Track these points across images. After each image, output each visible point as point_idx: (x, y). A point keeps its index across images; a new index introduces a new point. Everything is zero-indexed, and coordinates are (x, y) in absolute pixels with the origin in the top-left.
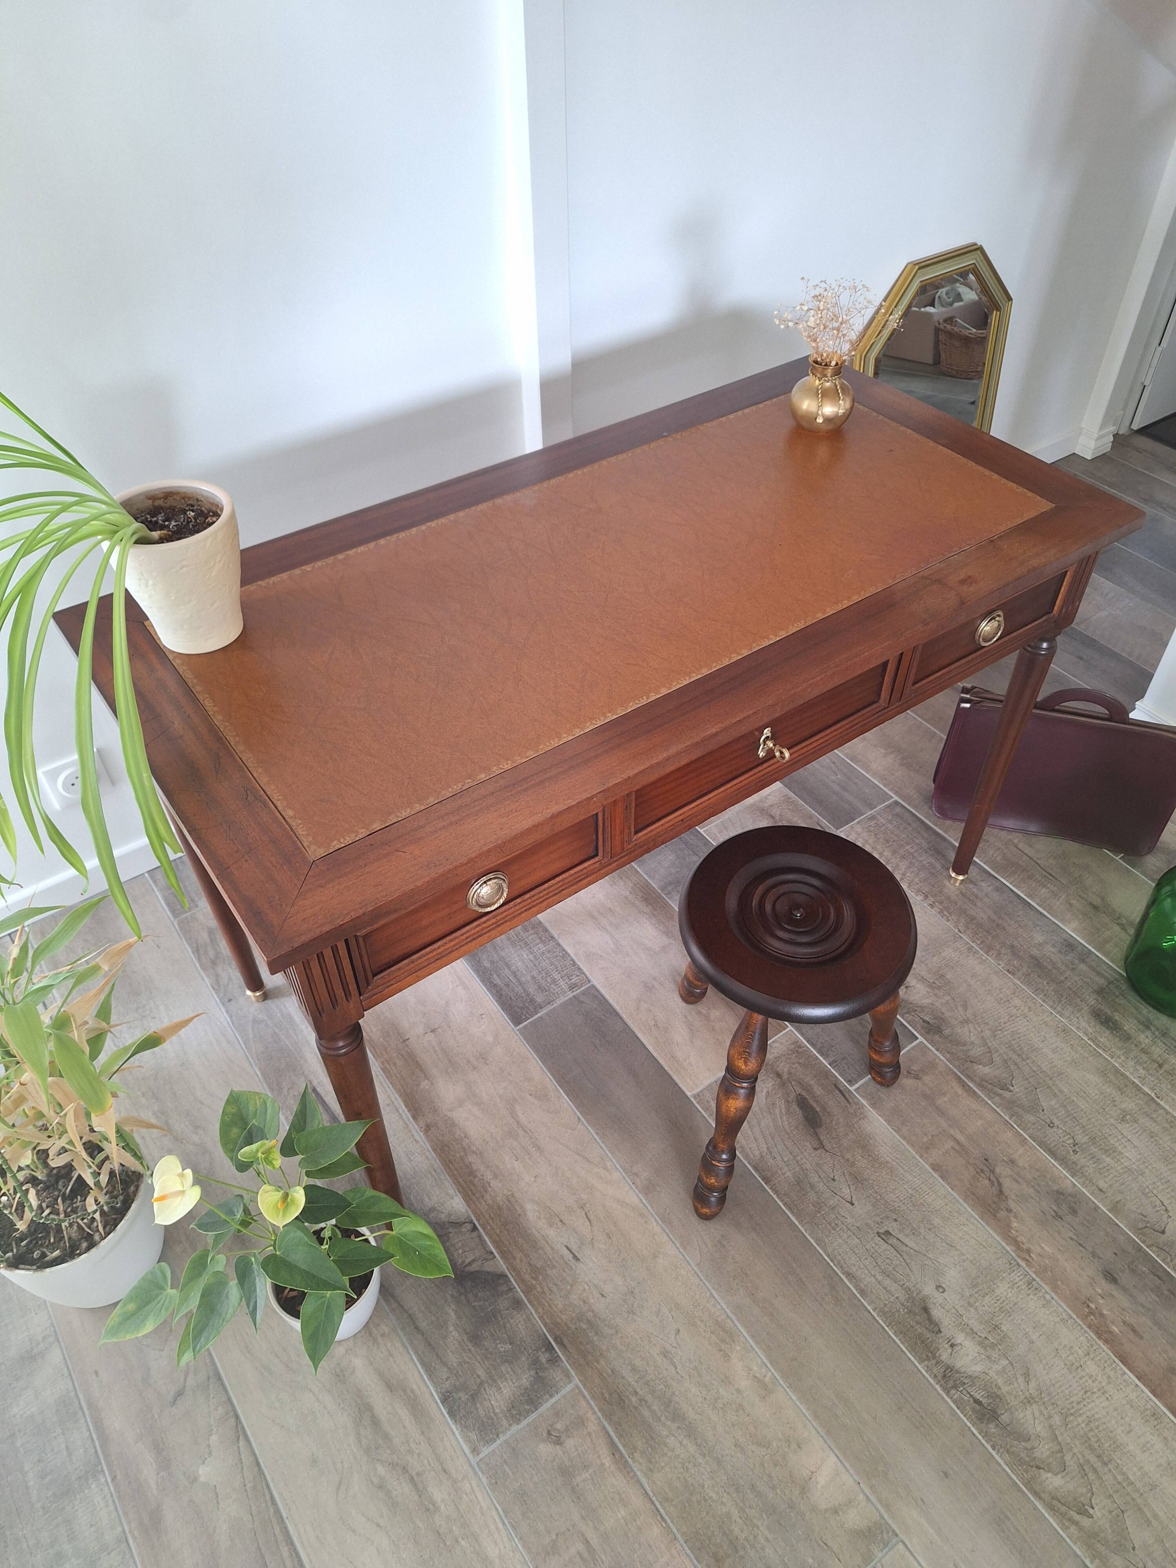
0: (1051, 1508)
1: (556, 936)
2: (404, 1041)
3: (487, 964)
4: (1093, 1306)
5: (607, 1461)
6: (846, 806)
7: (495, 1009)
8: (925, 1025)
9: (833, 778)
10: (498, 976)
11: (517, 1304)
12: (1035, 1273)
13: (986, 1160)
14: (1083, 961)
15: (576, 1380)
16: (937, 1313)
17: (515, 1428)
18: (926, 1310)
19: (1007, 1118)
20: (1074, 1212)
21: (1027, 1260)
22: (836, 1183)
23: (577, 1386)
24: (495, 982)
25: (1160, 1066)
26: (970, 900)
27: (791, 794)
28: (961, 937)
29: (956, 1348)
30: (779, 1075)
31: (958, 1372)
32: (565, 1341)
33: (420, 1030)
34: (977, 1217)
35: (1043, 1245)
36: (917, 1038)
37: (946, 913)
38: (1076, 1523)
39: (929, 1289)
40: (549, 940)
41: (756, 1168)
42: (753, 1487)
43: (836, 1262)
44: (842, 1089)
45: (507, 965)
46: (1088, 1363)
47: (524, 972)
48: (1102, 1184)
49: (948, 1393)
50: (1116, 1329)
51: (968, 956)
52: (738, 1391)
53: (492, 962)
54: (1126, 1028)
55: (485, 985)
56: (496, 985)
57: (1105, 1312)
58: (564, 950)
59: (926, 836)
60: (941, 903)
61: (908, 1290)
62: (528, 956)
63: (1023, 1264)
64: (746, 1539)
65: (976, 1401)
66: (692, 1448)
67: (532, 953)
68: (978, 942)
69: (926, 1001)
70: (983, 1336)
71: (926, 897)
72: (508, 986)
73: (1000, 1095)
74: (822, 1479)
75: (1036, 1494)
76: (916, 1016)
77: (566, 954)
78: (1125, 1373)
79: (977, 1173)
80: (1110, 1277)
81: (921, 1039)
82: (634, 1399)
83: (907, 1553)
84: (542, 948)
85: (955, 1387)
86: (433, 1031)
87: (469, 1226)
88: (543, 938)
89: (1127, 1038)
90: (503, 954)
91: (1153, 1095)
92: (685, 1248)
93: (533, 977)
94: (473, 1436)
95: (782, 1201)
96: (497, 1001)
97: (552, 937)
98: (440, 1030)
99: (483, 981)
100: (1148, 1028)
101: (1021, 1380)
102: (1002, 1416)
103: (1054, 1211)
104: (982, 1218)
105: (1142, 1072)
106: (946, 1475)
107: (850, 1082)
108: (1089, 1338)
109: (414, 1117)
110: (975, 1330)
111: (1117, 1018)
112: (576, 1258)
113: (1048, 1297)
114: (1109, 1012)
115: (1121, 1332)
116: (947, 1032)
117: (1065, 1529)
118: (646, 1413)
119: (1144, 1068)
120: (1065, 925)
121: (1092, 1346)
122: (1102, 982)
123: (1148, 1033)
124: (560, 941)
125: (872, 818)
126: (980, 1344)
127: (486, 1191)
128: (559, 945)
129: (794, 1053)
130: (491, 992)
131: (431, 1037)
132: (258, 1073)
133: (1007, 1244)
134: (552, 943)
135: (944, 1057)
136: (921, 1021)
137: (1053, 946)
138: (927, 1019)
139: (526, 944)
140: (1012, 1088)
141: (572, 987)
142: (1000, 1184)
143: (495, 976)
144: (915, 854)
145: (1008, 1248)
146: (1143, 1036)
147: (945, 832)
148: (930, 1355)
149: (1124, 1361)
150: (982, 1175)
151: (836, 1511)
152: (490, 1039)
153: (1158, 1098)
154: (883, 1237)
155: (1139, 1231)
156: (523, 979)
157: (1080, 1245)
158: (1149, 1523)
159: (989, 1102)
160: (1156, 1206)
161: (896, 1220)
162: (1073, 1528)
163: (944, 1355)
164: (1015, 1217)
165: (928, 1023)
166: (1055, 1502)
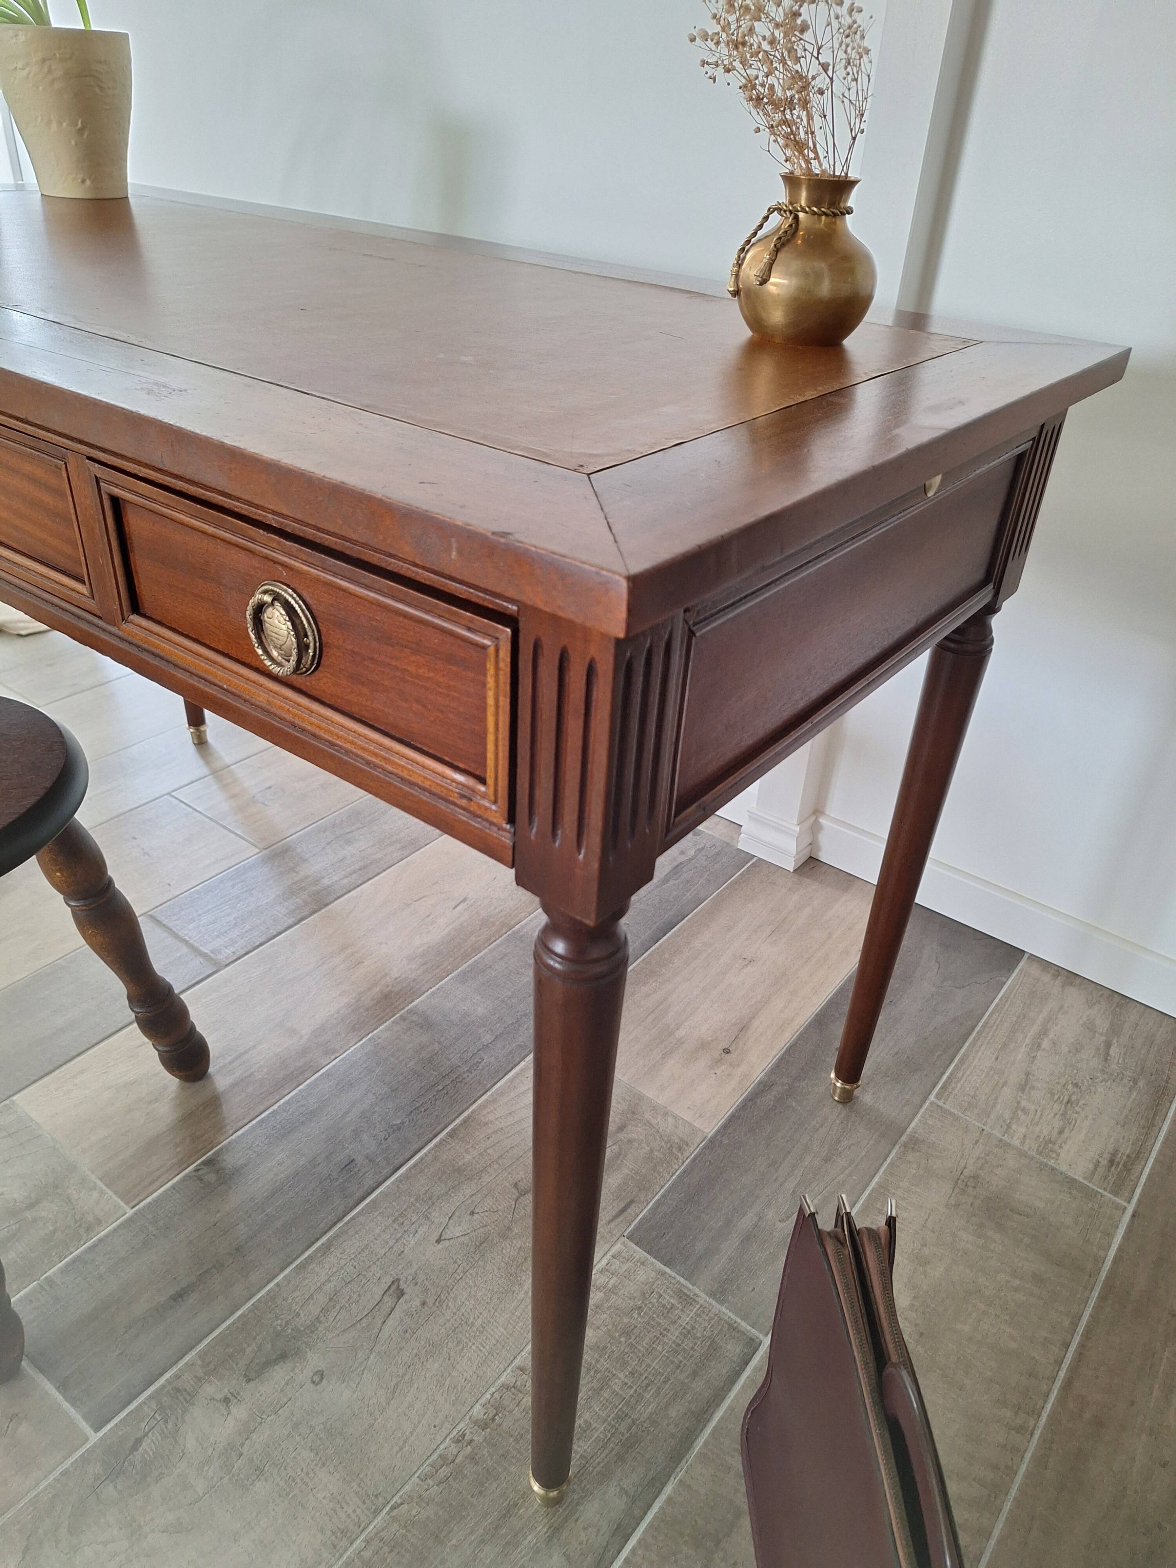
3: (250, 874)
6: (699, 1247)
9: (770, 1214)
24: (221, 885)
26: (497, 1528)
28: (377, 1512)
30: (31, 1206)
36: (97, 1429)
37: (444, 1472)
45: (250, 890)
47: (238, 906)
51: (322, 1530)
53: (254, 877)
58: (280, 933)
59: (673, 1413)
60: (472, 1458)
62: (266, 903)
67: (271, 906)
69: (191, 1443)
71: (484, 1426)
76: (153, 1423)
77: (272, 936)
81: (94, 1437)
84: (282, 914)
86: (146, 853)
88: (298, 912)
90: (269, 883)
98: (147, 858)
116: (109, 1491)
125: (687, 1300)
129: (76, 1222)
131: (137, 854)
135: (45, 1489)
136: (140, 1434)
138: (144, 1445)
139: (287, 899)
144: (606, 1394)
147: (700, 1453)
165: (135, 1448)
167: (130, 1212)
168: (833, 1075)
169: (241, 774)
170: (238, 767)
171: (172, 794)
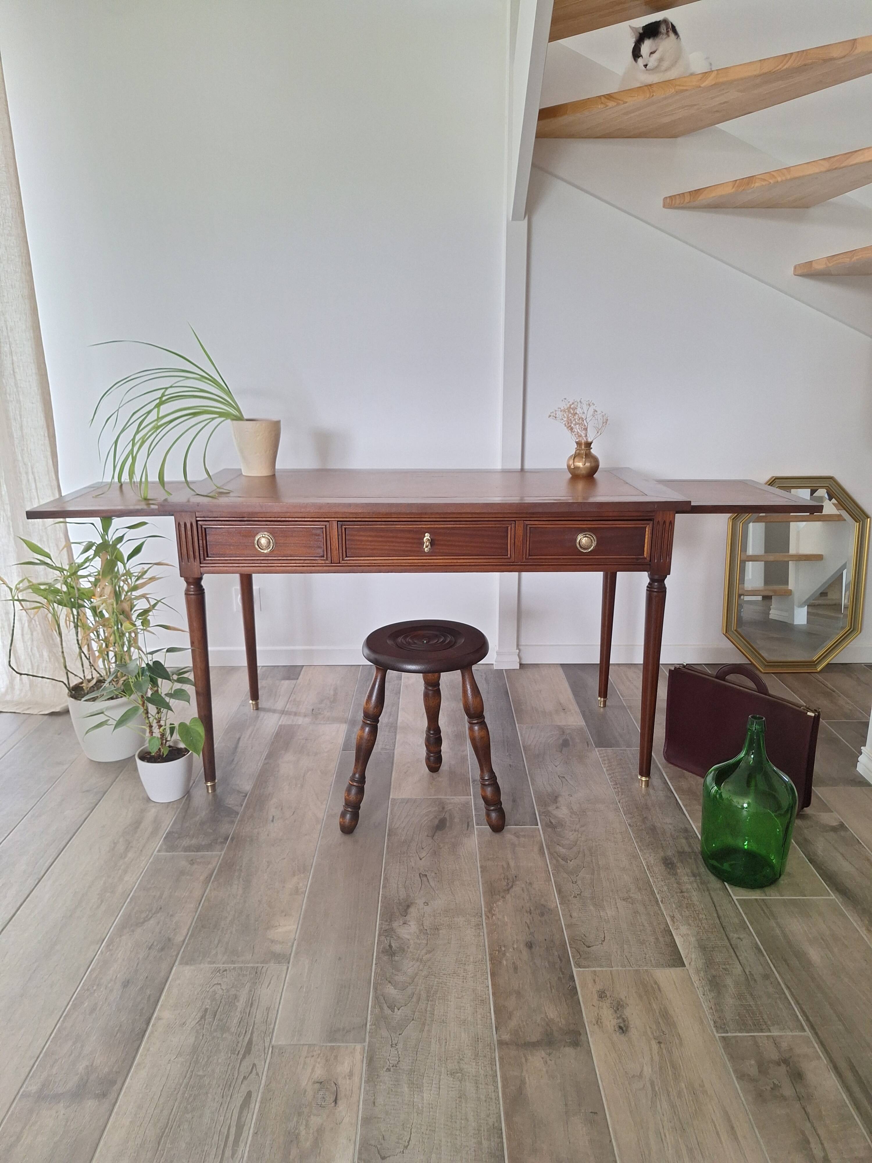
0: (376, 998)
2: (291, 738)
4: (503, 949)
5: (202, 878)
6: (613, 742)
8: (549, 823)
11: (232, 822)
12: (486, 923)
13: (516, 877)
14: (687, 838)
15: (223, 853)
16: (412, 910)
17: (183, 853)
18: (408, 906)
19: (550, 870)
20: (542, 914)
21: (488, 917)
22: (422, 850)
23: (221, 854)
25: (682, 892)
26: (643, 794)
27: (586, 729)
28: (617, 804)
29: (405, 925)
30: (443, 808)
31: (395, 933)
32: (235, 840)
33: (302, 737)
34: (481, 892)
35: (506, 917)
36: (537, 826)
37: (620, 793)
38: (381, 1008)
39: (420, 902)
41: (389, 830)
42: (248, 916)
43: (386, 872)
44: (470, 824)
46: (471, 966)
48: (575, 914)
49: (380, 935)
50: (505, 963)
51: (612, 811)
52: (284, 887)
54: (678, 871)
57: (507, 954)
60: (622, 789)
61: (408, 896)
63: (484, 917)
64: (223, 928)
65: (390, 946)
66: (240, 892)
68: (625, 809)
69: (562, 816)
70: (426, 928)
73: (557, 861)
74: (280, 930)
75: (376, 989)
76: (548, 819)
78: (487, 979)
79: (504, 878)
80: (530, 945)
81: (539, 826)
82: (238, 868)
83: (285, 971)
85: (386, 936)
86: (307, 740)
87: (244, 794)
89: (676, 874)
91: (659, 900)
92: (322, 838)
94: (164, 847)
95: (388, 843)
97: (396, 732)
98: (310, 740)
100: (694, 875)
101: (424, 951)
102: (396, 957)
103: (530, 910)
104: (484, 893)
105: (665, 888)
106: (340, 959)
107: (478, 824)
108: (485, 958)
109: (265, 759)
110: (425, 924)
111: (678, 865)
112: (273, 821)
113: (482, 934)
114: (675, 861)
115: (507, 965)
116: (559, 830)
117: (373, 1007)
118: (237, 874)
119: (668, 889)
120: (694, 823)
121: (482, 961)
122: (687, 849)
123: (692, 879)
125: (623, 750)
126: (420, 931)
127: (264, 788)
128: (395, 735)
129: (462, 805)
133: (485, 907)
135: (544, 837)
136: (548, 821)
137: (674, 827)
140: (569, 861)
141: (382, 749)
142: (512, 887)
144: (632, 769)
145: (483, 909)
146: (686, 878)
148: (389, 920)
149: (493, 975)
150: (506, 880)
151: (272, 941)
152: (326, 750)
153: (662, 902)
154: (421, 875)
155: (573, 940)
157: (529, 927)
158: (422, 1031)
159: (548, 861)
160: (599, 936)
161: (436, 874)
162: (377, 1010)
163: (395, 925)
164: (503, 901)
165: (552, 823)
166: (381, 998)
167: (472, 797)
168: (599, 699)
169: (294, 710)
170: (288, 709)
171: (280, 723)
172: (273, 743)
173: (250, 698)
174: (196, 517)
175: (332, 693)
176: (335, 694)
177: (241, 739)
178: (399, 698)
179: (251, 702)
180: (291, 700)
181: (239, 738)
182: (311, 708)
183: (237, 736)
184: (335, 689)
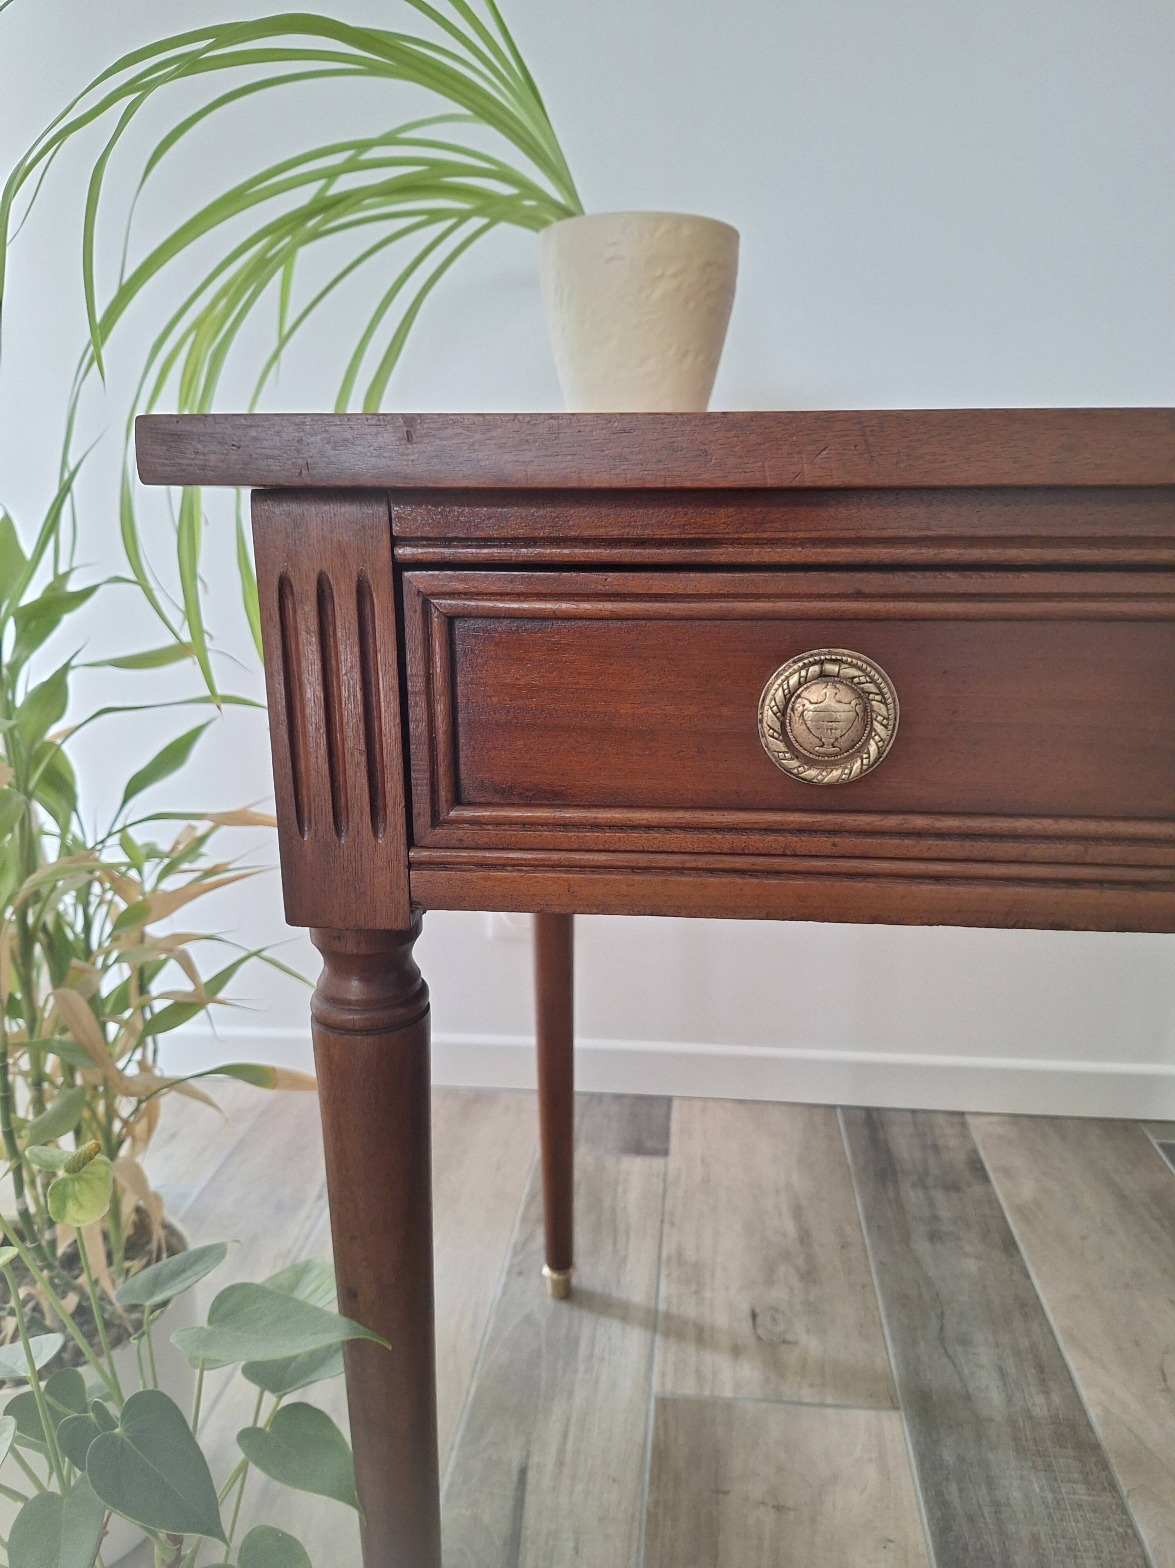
1: (1124, 1490)
2: (717, 1492)
3: (948, 1457)
7: (922, 1548)
10: (961, 1490)
24: (947, 1497)
33: (756, 1490)
40: (1104, 1489)
45: (990, 1482)
47: (1021, 1516)
53: (961, 1459)
55: (926, 1490)
56: (945, 1504)
58: (1131, 1526)
62: (1042, 1489)
67: (1053, 1491)
72: (971, 1519)
77: (1131, 1536)
84: (1082, 1494)
86: (779, 1509)
88: (1091, 1478)
90: (991, 1456)
93: (1035, 1539)
96: (933, 1534)
97: (1113, 1487)
98: (792, 1515)
99: (924, 1480)
124: (1130, 1504)
128: (1124, 1511)
130: (930, 1511)
131: (768, 1516)
132: (473, 1391)
134: (1107, 1498)
139: (1048, 1468)
143: (954, 1487)
156: (1011, 1528)
169: (690, 1311)
170: (668, 1298)
171: (656, 1388)
172: (652, 1517)
173: (542, 1256)
174: (395, 542)
175: (790, 1228)
176: (804, 1237)
177: (531, 1475)
178: (1027, 1276)
179: (546, 1271)
180: (669, 1259)
181: (523, 1472)
182: (744, 1308)
183: (514, 1457)
184: (797, 1212)
